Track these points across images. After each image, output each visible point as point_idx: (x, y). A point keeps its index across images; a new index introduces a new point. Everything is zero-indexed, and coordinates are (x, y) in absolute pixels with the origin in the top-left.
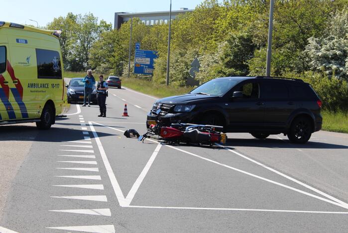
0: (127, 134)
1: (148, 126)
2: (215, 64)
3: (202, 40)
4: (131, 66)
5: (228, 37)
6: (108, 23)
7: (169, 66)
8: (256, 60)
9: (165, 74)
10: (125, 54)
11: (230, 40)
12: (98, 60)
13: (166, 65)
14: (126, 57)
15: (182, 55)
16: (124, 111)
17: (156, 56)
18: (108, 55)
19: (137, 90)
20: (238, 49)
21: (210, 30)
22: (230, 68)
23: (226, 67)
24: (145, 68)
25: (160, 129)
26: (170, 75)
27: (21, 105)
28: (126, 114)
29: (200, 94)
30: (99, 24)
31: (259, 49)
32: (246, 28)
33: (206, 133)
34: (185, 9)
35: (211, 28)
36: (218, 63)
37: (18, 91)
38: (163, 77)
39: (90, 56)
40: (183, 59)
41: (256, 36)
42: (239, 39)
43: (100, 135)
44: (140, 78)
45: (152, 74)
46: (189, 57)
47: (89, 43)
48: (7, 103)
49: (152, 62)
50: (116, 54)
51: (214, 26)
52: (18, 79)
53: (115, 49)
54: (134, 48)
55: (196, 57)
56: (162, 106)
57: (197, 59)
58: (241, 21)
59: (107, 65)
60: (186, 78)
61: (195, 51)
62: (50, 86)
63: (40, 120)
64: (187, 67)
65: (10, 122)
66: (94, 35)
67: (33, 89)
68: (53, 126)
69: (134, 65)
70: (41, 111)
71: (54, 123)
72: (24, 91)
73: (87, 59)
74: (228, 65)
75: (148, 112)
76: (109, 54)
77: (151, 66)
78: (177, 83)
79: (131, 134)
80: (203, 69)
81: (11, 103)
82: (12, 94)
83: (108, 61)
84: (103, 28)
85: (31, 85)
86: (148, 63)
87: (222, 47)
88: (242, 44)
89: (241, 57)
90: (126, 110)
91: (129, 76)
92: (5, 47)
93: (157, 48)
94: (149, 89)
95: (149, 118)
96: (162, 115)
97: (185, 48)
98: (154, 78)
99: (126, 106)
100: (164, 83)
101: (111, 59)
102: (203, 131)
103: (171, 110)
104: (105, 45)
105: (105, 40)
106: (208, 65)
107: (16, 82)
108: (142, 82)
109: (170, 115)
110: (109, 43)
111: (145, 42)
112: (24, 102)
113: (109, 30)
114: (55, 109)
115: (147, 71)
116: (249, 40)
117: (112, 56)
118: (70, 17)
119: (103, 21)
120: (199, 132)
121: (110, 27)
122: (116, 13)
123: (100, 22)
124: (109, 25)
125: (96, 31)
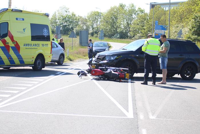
0: (79, 74)
11: (195, 18)
18: (141, 29)
22: (194, 35)
27: (19, 57)
29: (124, 49)
30: (137, 10)
39: (131, 29)
48: (8, 55)
50: (145, 27)
52: (16, 41)
57: (181, 30)
59: (140, 35)
63: (33, 65)
66: (134, 16)
67: (27, 47)
82: (12, 50)
83: (141, 32)
84: (139, 12)
85: (26, 45)
86: (163, 33)
92: (8, 23)
101: (143, 31)
102: (116, 71)
103: (103, 59)
105: (140, 19)
107: (15, 43)
110: (142, 21)
111: (162, 20)
112: (21, 55)
113: (143, 13)
117: (144, 29)
118: (121, 6)
119: (139, 8)
120: (113, 72)
121: (144, 11)
122: (150, 3)
123: (138, 8)
124: (143, 10)
125: (135, 14)
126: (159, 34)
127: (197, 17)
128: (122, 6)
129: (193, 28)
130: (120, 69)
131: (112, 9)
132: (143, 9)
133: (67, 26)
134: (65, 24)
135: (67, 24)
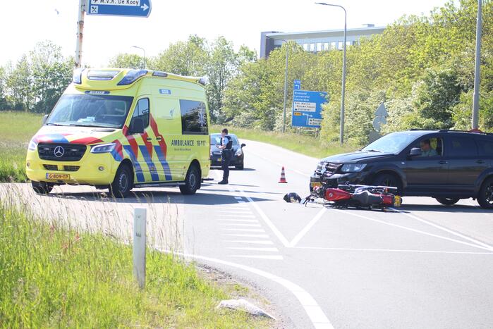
0: (287, 199)
1: (311, 189)
2: (408, 113)
3: (392, 77)
4: (287, 115)
5: (425, 75)
6: (251, 50)
7: (343, 116)
8: (463, 107)
9: (339, 127)
10: (278, 96)
11: (427, 78)
12: (236, 106)
13: (339, 114)
14: (280, 101)
15: (363, 98)
16: (280, 176)
17: (325, 100)
18: (251, 99)
19: (297, 150)
20: (440, 91)
21: (404, 62)
22: (429, 118)
23: (422, 117)
24: (309, 117)
25: (325, 191)
26: (345, 128)
27: (165, 164)
28: (283, 180)
29: (373, 151)
30: (236, 52)
31: (466, 92)
32: (450, 62)
33: (377, 195)
34: (369, 25)
35: (404, 59)
36: (412, 111)
37: (162, 149)
38: (336, 131)
39: (224, 100)
40: (364, 104)
41: (463, 74)
42: (441, 77)
43: (255, 200)
44: (301, 133)
45: (319, 127)
46: (372, 103)
47: (222, 80)
48: (150, 162)
49: (319, 109)
50: (264, 97)
51: (409, 57)
52: (161, 136)
53: (262, 89)
54: (291, 87)
55: (382, 101)
56: (328, 165)
57: (383, 105)
58: (445, 50)
59: (250, 113)
60: (367, 133)
61: (381, 93)
62: (195, 144)
63: (184, 184)
64: (370, 116)
65: (151, 184)
66: (229, 67)
67: (177, 147)
68: (198, 191)
69: (291, 113)
70: (186, 174)
71: (199, 188)
72: (167, 149)
73: (220, 104)
74: (425, 113)
75: (311, 173)
76: (252, 96)
77: (317, 115)
78: (356, 140)
79: (292, 199)
80: (391, 119)
81: (155, 163)
82: (155, 153)
83: (252, 108)
84: (244, 57)
85: (176, 143)
86: (314, 110)
87: (418, 88)
88: (444, 84)
89: (443, 102)
90: (283, 174)
91: (284, 130)
92: (148, 99)
93: (326, 87)
94: (314, 149)
95: (312, 180)
96: (327, 176)
97: (367, 89)
98: (322, 133)
99: (283, 169)
100: (337, 139)
101: (257, 104)
102: (375, 192)
103: (339, 171)
104: (247, 82)
105: (247, 76)
106: (399, 114)
107: (159, 139)
108: (304, 139)
109: (337, 176)
110: (253, 81)
111: (308, 78)
112: (168, 162)
113: (253, 61)
114: (201, 171)
115: (312, 122)
116: (453, 78)
117: (258, 99)
118: (193, 41)
119: (244, 46)
120: (369, 194)
121: (255, 55)
122: (262, 33)
123: (239, 48)
124: (252, 52)
125: (232, 62)
126: (302, 112)
127: (433, 77)
128: (196, 41)
129: (423, 100)
130: (382, 188)
131: (174, 50)
132: (253, 50)
133: (57, 92)
134: (51, 87)
135: (56, 88)
